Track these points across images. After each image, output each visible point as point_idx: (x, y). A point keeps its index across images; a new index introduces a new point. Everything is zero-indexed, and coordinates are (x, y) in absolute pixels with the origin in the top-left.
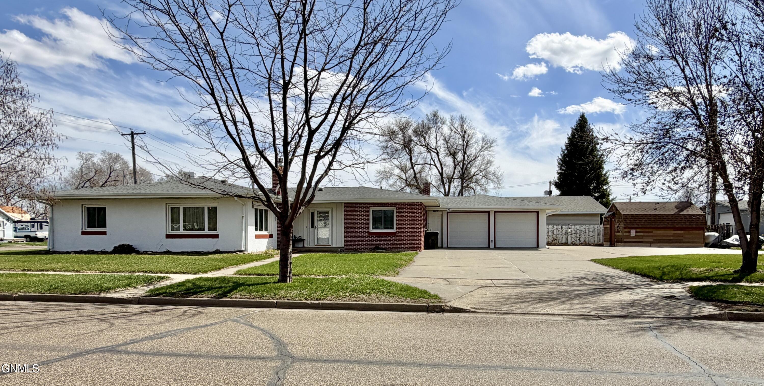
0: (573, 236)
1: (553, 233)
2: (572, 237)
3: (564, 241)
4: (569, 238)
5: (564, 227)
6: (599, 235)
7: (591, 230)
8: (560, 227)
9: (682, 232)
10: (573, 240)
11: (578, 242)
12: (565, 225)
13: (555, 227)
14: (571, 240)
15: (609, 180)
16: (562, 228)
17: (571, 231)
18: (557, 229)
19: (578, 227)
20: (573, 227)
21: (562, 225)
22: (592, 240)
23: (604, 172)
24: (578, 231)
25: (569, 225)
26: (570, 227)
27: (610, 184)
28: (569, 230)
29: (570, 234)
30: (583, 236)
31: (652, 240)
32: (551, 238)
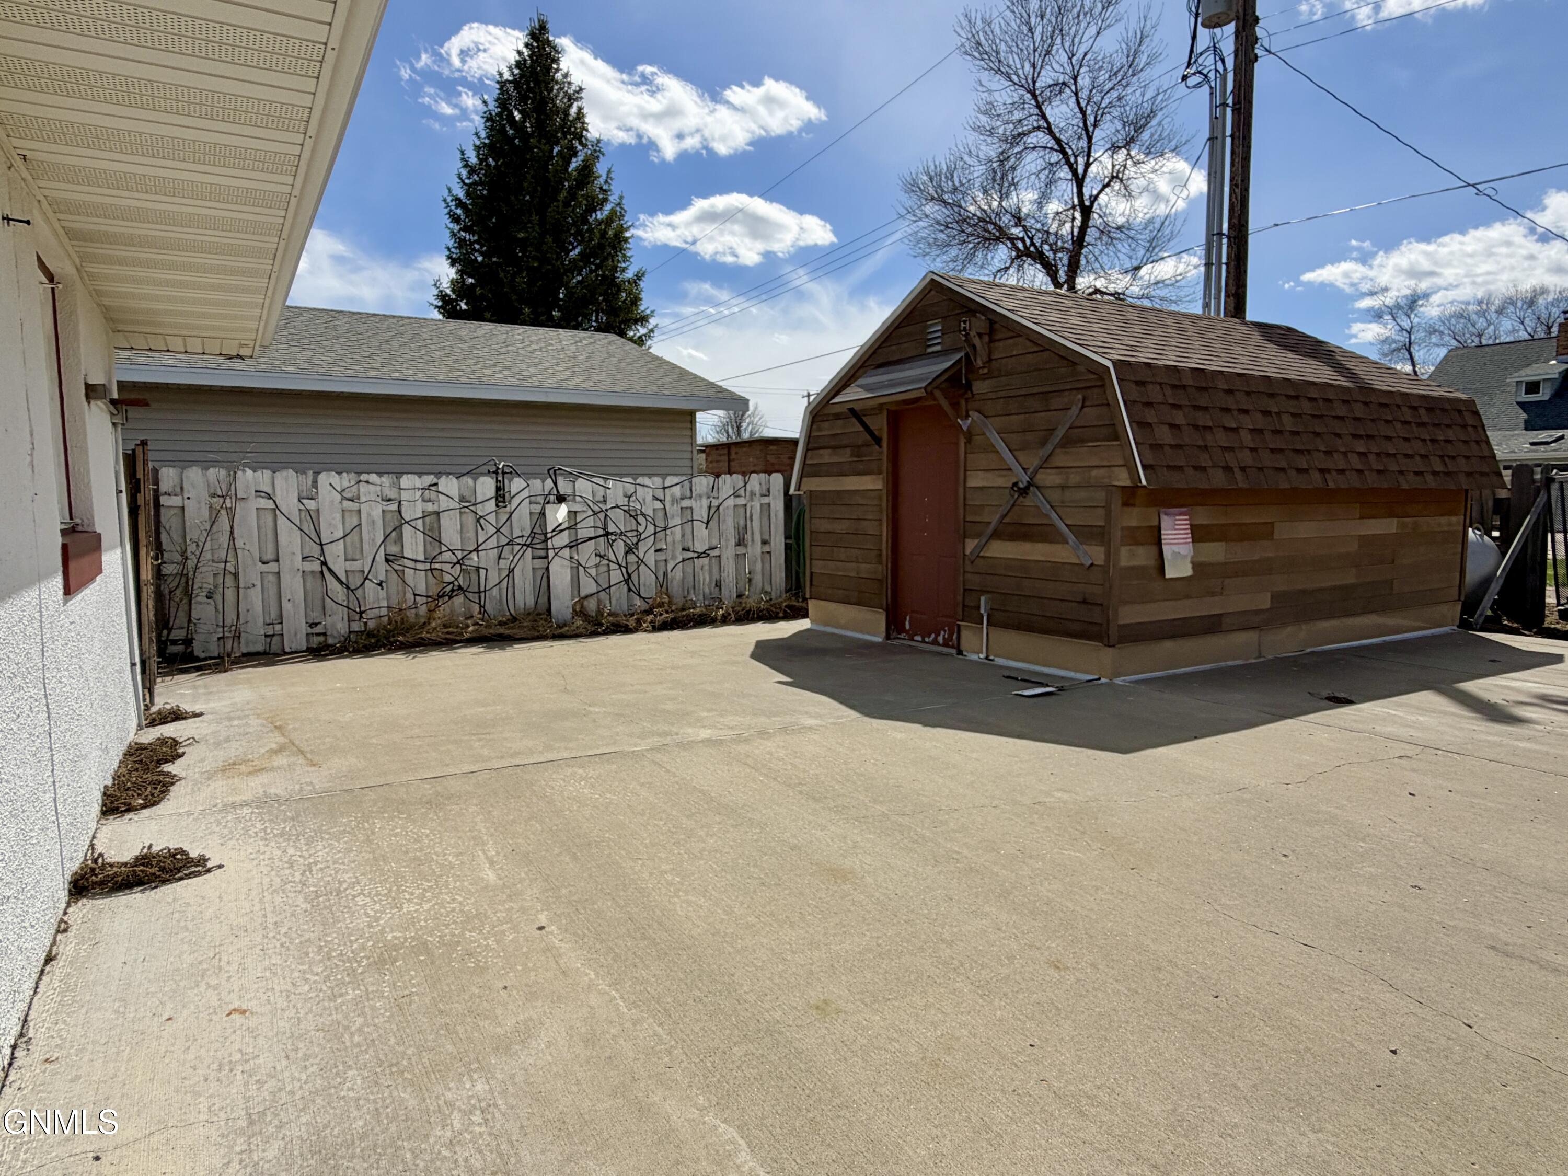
0: (586, 553)
1: (433, 536)
2: (577, 566)
3: (525, 596)
4: (560, 572)
5: (516, 484)
6: (740, 542)
7: (701, 512)
8: (486, 486)
9: (1386, 526)
10: (589, 586)
11: (618, 600)
12: (527, 476)
13: (449, 485)
14: (576, 582)
15: (645, 305)
16: (501, 496)
17: (572, 514)
18: (467, 503)
19: (616, 491)
20: (583, 487)
21: (501, 476)
22: (705, 578)
23: (630, 274)
24: (618, 521)
25: (553, 473)
26: (564, 487)
27: (653, 322)
28: (561, 513)
29: (563, 539)
30: (651, 558)
31: (1264, 601)
32: (419, 581)
